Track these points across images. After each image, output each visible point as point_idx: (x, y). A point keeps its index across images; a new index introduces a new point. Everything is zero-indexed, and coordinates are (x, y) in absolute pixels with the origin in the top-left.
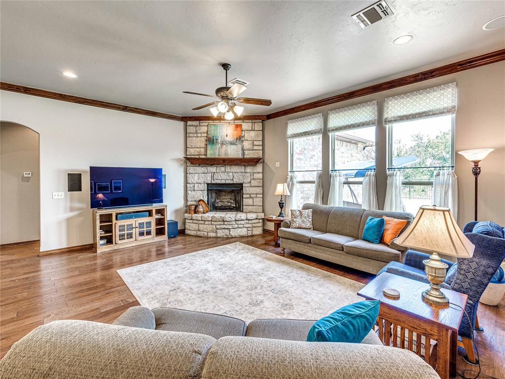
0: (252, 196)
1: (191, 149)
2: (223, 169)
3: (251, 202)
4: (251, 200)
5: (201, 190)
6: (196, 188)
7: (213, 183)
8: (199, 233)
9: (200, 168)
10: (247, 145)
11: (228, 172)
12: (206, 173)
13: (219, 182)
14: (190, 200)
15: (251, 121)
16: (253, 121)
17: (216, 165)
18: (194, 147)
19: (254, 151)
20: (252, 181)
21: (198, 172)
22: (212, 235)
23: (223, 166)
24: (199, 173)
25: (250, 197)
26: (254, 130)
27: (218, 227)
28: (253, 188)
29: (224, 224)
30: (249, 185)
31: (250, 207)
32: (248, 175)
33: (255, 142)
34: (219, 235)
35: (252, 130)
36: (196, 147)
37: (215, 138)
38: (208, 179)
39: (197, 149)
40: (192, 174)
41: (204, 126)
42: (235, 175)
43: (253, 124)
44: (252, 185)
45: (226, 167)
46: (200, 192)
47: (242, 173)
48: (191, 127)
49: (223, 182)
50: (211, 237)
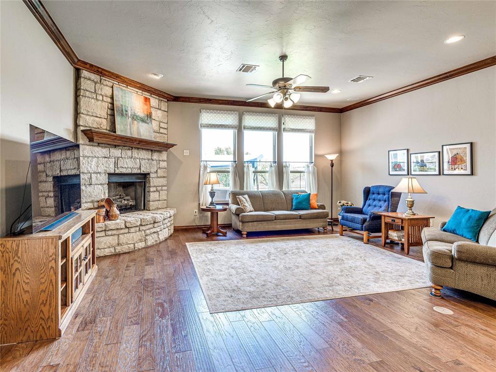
0: (159, 188)
1: (88, 117)
2: (129, 153)
3: (158, 196)
4: (158, 193)
5: (101, 184)
6: (94, 180)
7: (116, 172)
8: (119, 249)
9: (100, 148)
10: (155, 125)
11: (135, 158)
12: (108, 158)
13: (124, 171)
14: (84, 201)
15: (158, 97)
16: (160, 98)
17: (121, 147)
18: (91, 114)
19: (161, 135)
20: (159, 171)
21: (97, 155)
22: (142, 245)
23: (129, 149)
24: (98, 157)
25: (157, 191)
26: (160, 109)
27: (148, 232)
28: (160, 180)
29: (154, 227)
30: (155, 175)
31: (157, 203)
32: (155, 162)
33: (161, 123)
34: (149, 243)
35: (158, 109)
36: (94, 115)
37: (124, 109)
38: (111, 166)
39: (97, 119)
40: (88, 157)
41: (107, 85)
42: (143, 162)
43: (160, 101)
44: (158, 176)
45: (133, 150)
46: (100, 186)
47: (148, 160)
48: (89, 82)
49: (129, 171)
50: (139, 250)
